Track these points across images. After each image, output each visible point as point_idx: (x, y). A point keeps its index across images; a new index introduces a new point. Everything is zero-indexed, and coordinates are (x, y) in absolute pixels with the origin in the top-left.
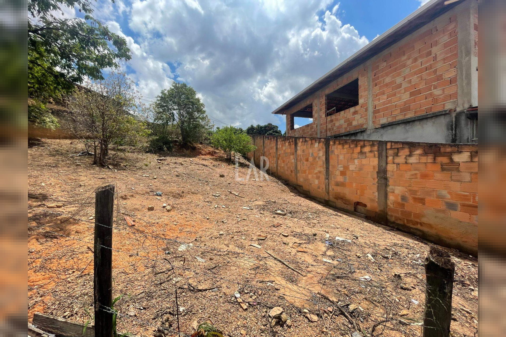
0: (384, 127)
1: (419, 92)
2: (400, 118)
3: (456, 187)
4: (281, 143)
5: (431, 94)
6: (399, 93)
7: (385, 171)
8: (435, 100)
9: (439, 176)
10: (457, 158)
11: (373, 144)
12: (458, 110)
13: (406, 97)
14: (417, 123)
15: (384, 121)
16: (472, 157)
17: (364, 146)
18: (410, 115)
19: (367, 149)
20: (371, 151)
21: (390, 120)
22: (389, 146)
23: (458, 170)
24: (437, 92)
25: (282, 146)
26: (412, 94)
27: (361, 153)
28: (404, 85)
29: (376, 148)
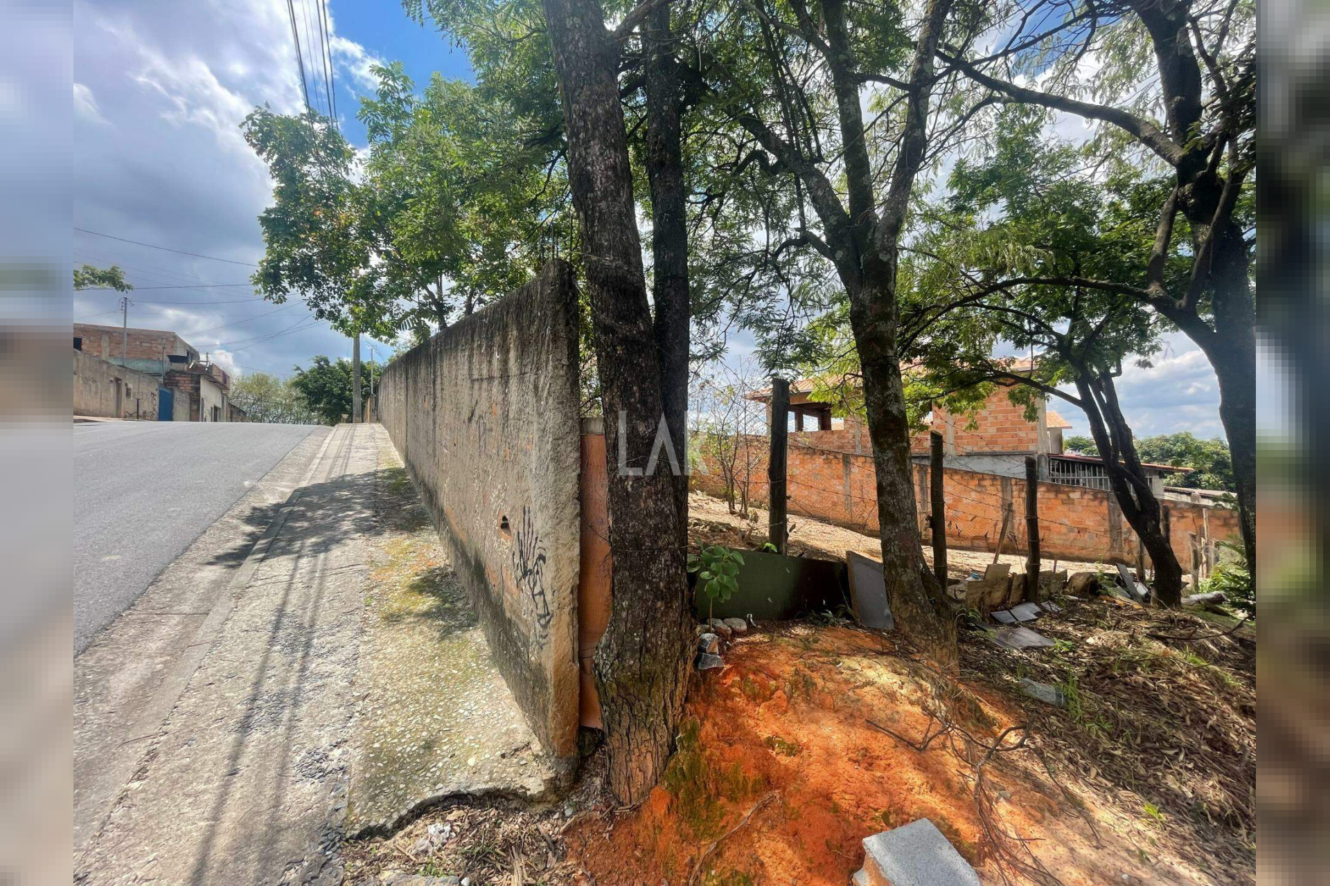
0: (969, 455)
1: (1006, 430)
2: (986, 449)
3: (1073, 516)
4: (801, 457)
5: (1017, 435)
6: (985, 425)
7: (1010, 505)
8: (1020, 441)
9: (1060, 508)
10: (1072, 495)
11: (994, 477)
12: (1040, 453)
13: (992, 431)
14: (1005, 458)
15: (969, 449)
16: (1082, 495)
17: (983, 479)
18: (997, 449)
19: (987, 483)
20: (992, 485)
21: (976, 449)
22: (1013, 482)
23: (1073, 503)
24: (1022, 434)
25: (802, 462)
26: (998, 430)
27: (979, 485)
28: (990, 419)
29: (999, 482)
